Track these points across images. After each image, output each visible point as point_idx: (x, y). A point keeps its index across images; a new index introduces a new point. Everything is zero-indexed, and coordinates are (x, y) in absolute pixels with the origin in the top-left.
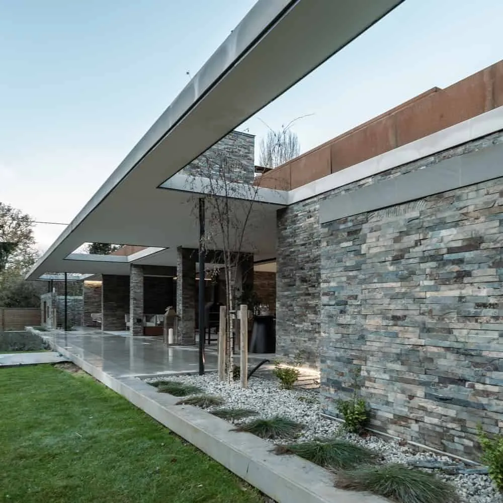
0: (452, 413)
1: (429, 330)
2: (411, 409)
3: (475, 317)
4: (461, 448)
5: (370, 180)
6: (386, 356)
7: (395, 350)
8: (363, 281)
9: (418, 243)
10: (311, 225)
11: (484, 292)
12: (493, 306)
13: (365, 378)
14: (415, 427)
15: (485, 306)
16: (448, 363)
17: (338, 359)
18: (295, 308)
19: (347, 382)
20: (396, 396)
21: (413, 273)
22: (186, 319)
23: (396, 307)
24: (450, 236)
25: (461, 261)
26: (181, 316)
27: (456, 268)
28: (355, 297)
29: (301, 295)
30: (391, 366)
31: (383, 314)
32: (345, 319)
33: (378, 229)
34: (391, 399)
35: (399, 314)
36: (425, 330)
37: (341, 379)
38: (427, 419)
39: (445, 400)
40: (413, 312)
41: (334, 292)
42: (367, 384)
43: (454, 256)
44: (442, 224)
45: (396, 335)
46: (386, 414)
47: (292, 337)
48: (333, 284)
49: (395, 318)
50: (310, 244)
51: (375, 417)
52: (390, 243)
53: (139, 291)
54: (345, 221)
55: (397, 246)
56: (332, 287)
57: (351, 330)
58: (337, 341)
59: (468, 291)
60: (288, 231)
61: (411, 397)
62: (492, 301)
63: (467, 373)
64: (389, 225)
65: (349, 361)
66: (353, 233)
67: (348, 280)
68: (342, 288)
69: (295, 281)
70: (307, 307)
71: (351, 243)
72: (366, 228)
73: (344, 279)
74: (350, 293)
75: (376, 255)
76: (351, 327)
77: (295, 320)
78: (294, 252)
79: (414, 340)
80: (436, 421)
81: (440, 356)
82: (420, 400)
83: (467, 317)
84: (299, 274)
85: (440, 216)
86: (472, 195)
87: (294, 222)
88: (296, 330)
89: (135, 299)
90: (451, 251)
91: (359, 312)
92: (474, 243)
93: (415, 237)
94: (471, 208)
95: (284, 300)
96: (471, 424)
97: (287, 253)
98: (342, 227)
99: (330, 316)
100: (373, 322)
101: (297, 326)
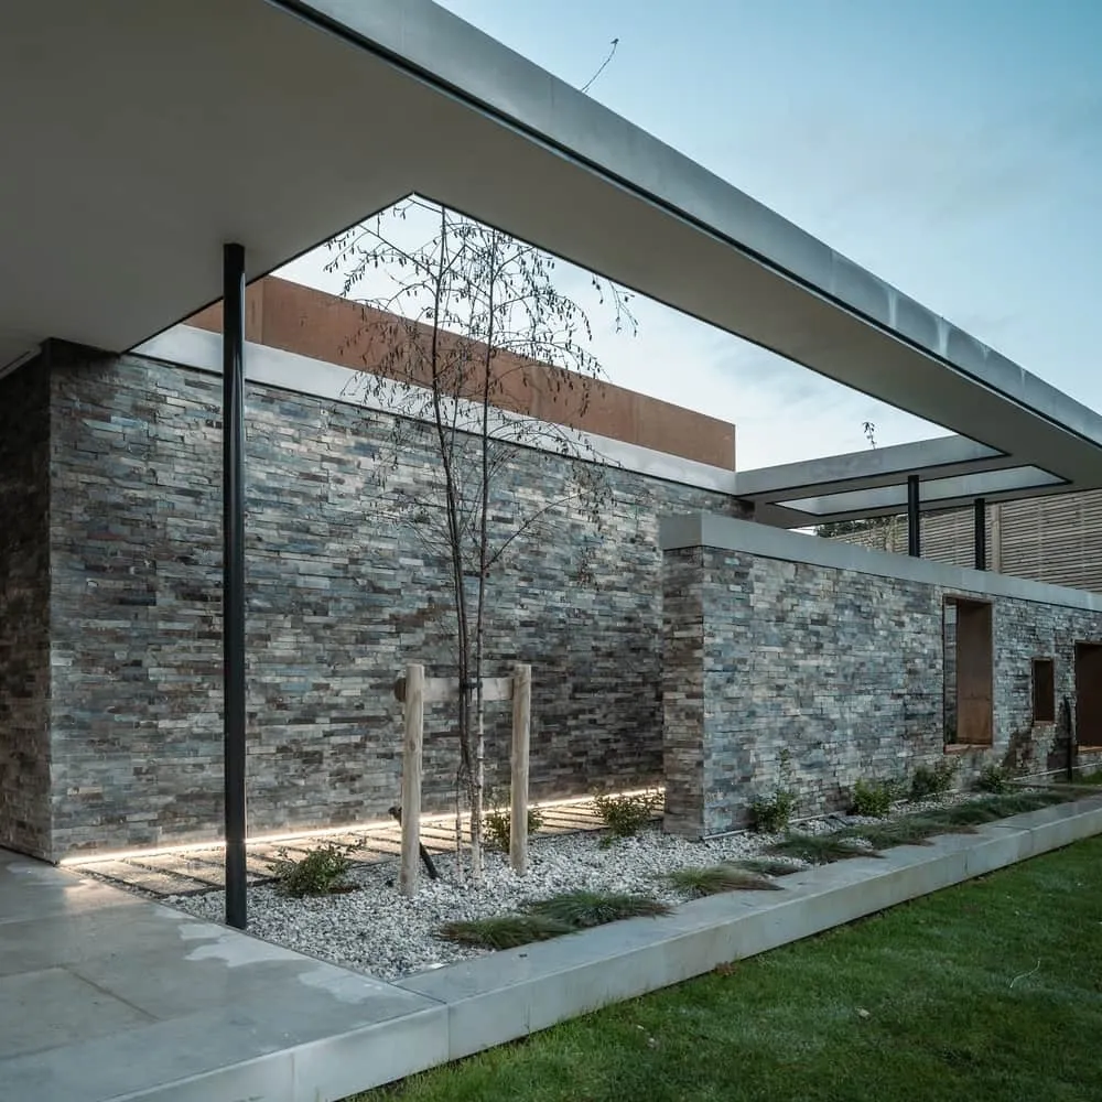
1: (801, 700)
6: (772, 732)
7: (779, 724)
8: (751, 642)
13: (754, 765)
17: (725, 749)
18: (151, 671)
21: (790, 639)
23: (778, 675)
25: (817, 633)
30: (775, 744)
31: (769, 684)
32: (733, 691)
33: (763, 579)
34: (775, 782)
35: (781, 683)
36: (798, 699)
40: (791, 681)
41: (720, 652)
42: (756, 771)
43: (814, 628)
45: (779, 708)
47: (141, 761)
48: (718, 640)
49: (778, 688)
52: (774, 600)
54: (731, 555)
55: (779, 606)
56: (718, 645)
57: (740, 705)
58: (725, 722)
59: (821, 662)
62: (832, 671)
65: (738, 748)
66: (741, 576)
67: (735, 637)
68: (729, 647)
71: (739, 588)
72: (752, 573)
73: (731, 635)
74: (740, 655)
75: (764, 611)
76: (740, 701)
77: (152, 709)
79: (793, 711)
81: (807, 724)
88: (157, 737)
90: (812, 622)
91: (748, 682)
93: (791, 601)
94: (821, 587)
96: (825, 782)
99: (716, 688)
100: (760, 694)
101: (164, 724)
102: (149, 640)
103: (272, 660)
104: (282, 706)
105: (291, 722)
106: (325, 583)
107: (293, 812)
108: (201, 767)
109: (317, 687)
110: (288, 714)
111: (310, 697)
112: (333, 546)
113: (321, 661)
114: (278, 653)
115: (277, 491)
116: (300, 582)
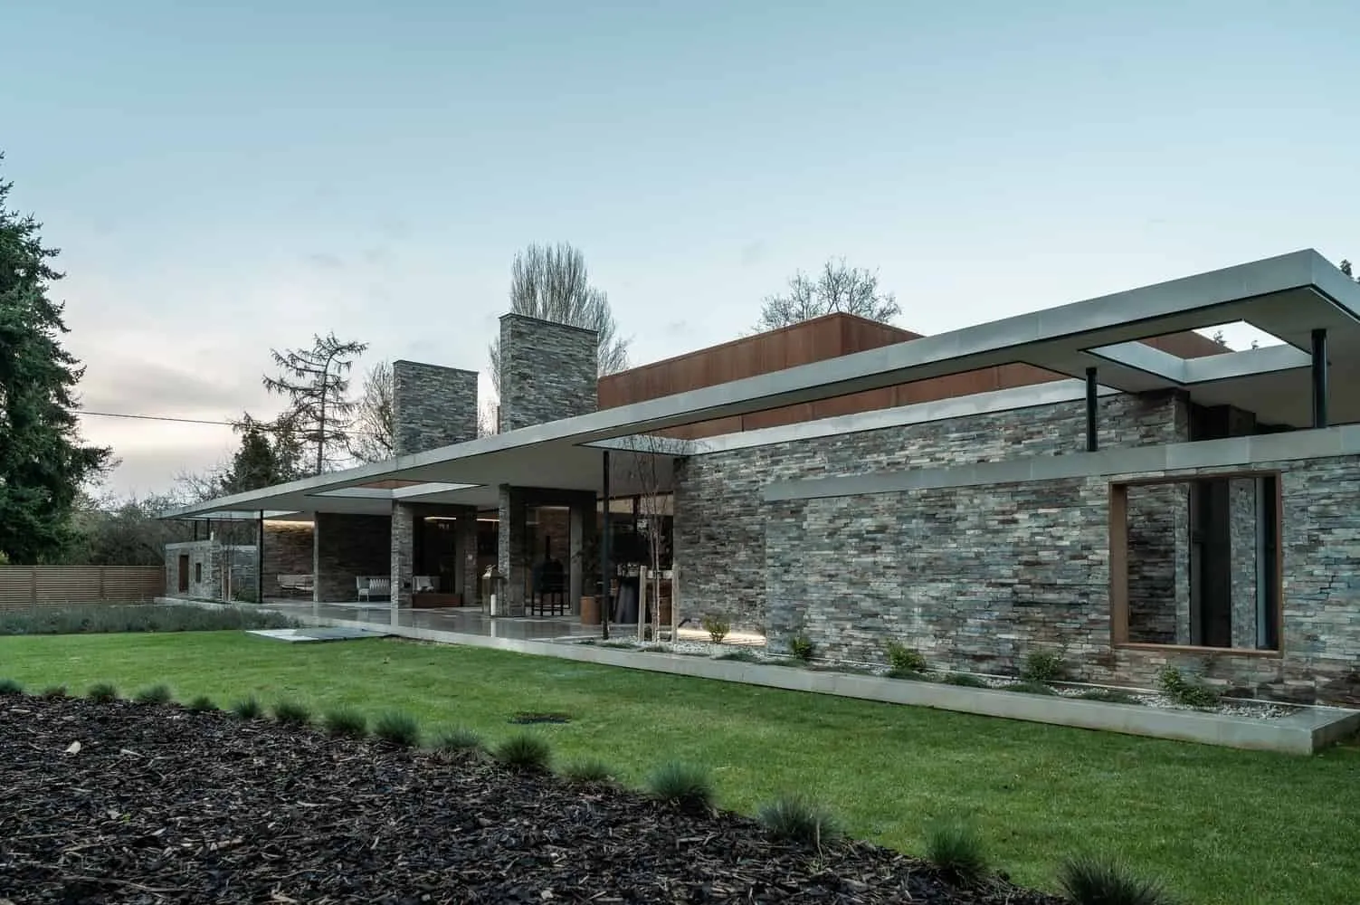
0: (870, 636)
1: (854, 584)
2: (842, 638)
3: (883, 575)
4: (875, 657)
5: (788, 445)
6: (823, 603)
7: (830, 598)
8: (804, 549)
9: (846, 525)
10: (720, 480)
11: (888, 559)
12: (894, 568)
13: (806, 621)
14: (845, 650)
15: (889, 567)
16: (867, 604)
17: (783, 608)
18: (699, 567)
19: (790, 625)
20: (831, 631)
21: (843, 545)
22: (515, 581)
23: (831, 569)
24: (868, 523)
25: (874, 540)
26: (507, 577)
27: (872, 544)
28: (798, 561)
29: (709, 553)
30: (826, 609)
31: (821, 574)
32: (789, 577)
33: (817, 511)
34: (827, 633)
35: (833, 573)
36: (851, 583)
37: (785, 623)
38: (854, 643)
39: (866, 629)
40: (843, 571)
41: (778, 556)
42: (809, 624)
43: (870, 536)
44: (862, 515)
45: (831, 588)
46: (823, 644)
47: (695, 599)
49: (830, 576)
50: (718, 500)
51: (815, 648)
52: (826, 522)
53: (407, 541)
54: (789, 502)
55: (832, 526)
56: (777, 552)
57: (794, 585)
58: (783, 594)
59: (879, 559)
60: (690, 483)
61: (842, 630)
62: (893, 564)
63: (878, 609)
64: (825, 510)
65: (793, 609)
66: (796, 512)
67: (791, 547)
68: (786, 553)
69: (699, 538)
70: (715, 566)
71: (793, 520)
72: (806, 510)
73: (788, 546)
74: (793, 557)
75: (816, 530)
76: (794, 583)
77: (699, 581)
78: (698, 506)
79: (845, 590)
80: (859, 643)
81: (861, 600)
82: (849, 631)
83: (878, 575)
84: (704, 531)
85: (862, 509)
86: (881, 499)
87: (698, 475)
88: (700, 591)
89: (401, 553)
90: (868, 532)
91: (801, 572)
92: (882, 529)
93: (844, 521)
94: (880, 507)
95: (685, 559)
96: (883, 642)
97: (688, 507)
98: (786, 506)
100: (813, 579)
101: (702, 586)
102: (698, 556)
103: (737, 562)
104: (740, 581)
105: (745, 588)
106: (757, 527)
107: (744, 626)
108: (712, 603)
109: (754, 573)
110: (742, 585)
111: (751, 577)
112: (760, 510)
113: (756, 562)
114: (740, 559)
115: (738, 492)
116: (748, 528)
